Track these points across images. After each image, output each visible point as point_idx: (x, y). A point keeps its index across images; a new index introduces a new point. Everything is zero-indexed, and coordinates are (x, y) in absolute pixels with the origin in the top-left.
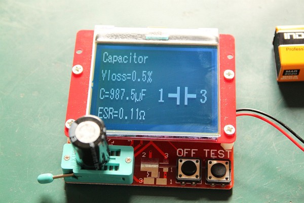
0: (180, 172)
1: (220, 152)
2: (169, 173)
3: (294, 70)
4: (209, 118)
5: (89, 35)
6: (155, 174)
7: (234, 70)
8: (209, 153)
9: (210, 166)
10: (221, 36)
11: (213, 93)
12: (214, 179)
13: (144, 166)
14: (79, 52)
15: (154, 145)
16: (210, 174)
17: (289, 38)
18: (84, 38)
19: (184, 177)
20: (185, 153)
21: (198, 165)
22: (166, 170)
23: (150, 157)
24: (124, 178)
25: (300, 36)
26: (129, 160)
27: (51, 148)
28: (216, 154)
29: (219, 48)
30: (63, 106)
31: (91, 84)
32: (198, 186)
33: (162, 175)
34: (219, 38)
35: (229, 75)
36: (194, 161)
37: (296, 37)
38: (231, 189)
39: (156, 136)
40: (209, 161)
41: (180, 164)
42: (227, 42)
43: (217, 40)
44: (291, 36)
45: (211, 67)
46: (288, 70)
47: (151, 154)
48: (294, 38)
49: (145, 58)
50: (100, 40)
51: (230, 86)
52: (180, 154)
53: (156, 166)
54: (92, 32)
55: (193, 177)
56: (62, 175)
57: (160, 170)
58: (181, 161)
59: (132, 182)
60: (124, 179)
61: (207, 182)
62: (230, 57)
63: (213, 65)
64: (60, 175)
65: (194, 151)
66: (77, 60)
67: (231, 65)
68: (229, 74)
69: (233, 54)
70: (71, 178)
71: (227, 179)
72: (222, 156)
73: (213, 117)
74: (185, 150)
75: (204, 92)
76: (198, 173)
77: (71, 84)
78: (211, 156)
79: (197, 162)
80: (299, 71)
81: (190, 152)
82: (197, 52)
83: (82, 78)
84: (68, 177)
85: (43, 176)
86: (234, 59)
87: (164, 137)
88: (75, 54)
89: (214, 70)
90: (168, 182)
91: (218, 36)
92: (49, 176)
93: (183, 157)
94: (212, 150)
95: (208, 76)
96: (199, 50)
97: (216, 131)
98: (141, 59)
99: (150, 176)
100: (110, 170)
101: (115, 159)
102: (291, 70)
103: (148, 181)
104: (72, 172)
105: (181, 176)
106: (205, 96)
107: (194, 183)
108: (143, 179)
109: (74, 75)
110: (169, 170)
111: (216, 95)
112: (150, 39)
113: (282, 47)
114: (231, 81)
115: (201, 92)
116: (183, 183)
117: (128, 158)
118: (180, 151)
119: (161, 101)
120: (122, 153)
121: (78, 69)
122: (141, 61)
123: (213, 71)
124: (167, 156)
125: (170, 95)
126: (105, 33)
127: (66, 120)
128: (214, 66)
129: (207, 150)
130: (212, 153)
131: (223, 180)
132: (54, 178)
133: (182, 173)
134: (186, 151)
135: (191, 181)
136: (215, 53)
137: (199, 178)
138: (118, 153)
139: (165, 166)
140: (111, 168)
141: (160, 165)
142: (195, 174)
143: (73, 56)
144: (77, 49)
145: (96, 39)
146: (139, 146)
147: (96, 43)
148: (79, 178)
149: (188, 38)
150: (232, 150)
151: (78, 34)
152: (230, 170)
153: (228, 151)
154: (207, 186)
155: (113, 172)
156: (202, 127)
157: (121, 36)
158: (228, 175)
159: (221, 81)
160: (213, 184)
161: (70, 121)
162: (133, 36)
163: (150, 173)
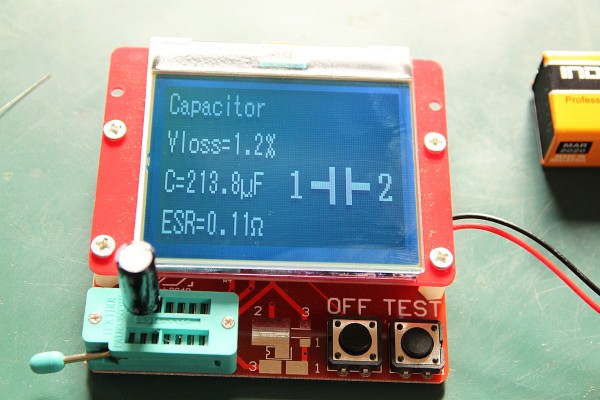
0: (337, 348)
1: (419, 305)
2: (311, 350)
3: (580, 143)
4: (400, 233)
5: (139, 57)
6: (283, 351)
7: (443, 131)
8: (395, 306)
9: (399, 334)
10: (417, 63)
11: (404, 181)
12: (408, 362)
13: (259, 335)
14: (117, 93)
15: (280, 291)
16: (399, 351)
17: (571, 77)
18: (126, 64)
19: (346, 358)
20: (345, 306)
21: (373, 331)
22: (305, 343)
23: (272, 314)
24: (218, 361)
25: (592, 73)
26: (228, 322)
28: (409, 308)
29: (413, 87)
31: (145, 161)
32: (373, 376)
33: (297, 354)
34: (412, 66)
35: (435, 144)
36: (366, 324)
37: (584, 75)
38: (443, 383)
39: (286, 272)
40: (396, 324)
41: (337, 331)
42: (429, 74)
43: (408, 70)
44: (575, 74)
45: (398, 127)
46: (569, 143)
47: (272, 309)
48: (582, 76)
49: (259, 106)
50: (162, 67)
51: (437, 166)
52: (333, 309)
53: (284, 334)
54: (145, 52)
55: (364, 359)
56: (84, 355)
57: (294, 343)
58: (338, 324)
59: (234, 368)
60: (217, 363)
61: (394, 368)
62: (435, 107)
63: (401, 122)
64: (79, 355)
65: (363, 303)
66: (113, 110)
67: (438, 123)
68: (434, 141)
69: (441, 100)
70: (103, 361)
71: (435, 361)
72: (422, 312)
73: (407, 231)
74: (345, 300)
75: (385, 179)
76: (374, 349)
77: (101, 161)
78: (400, 314)
79: (372, 325)
80: (590, 144)
81: (354, 305)
82: (367, 95)
83: (125, 147)
84: (100, 358)
85: (41, 358)
86: (442, 112)
87: (303, 273)
88: (109, 96)
89: (405, 132)
90: (311, 369)
91: (409, 63)
92: (56, 357)
93: (341, 316)
94: (400, 301)
95: (392, 145)
97: (415, 261)
98: (250, 108)
99: (272, 355)
100: (189, 343)
101: (199, 320)
102: (574, 143)
103: (268, 367)
104: (107, 349)
105: (338, 356)
107: (365, 371)
108: (258, 363)
109: (107, 141)
110: (313, 342)
111: (411, 184)
112: (268, 68)
114: (438, 157)
115: (381, 179)
116: (344, 370)
117: (228, 318)
118: (335, 302)
119: (297, 196)
120: (213, 308)
121: (117, 129)
122: (250, 112)
123: (402, 135)
124: (306, 314)
125: (316, 185)
126: (173, 53)
127: (93, 238)
128: (404, 125)
129: (390, 301)
130: (401, 308)
131: (428, 363)
132: (66, 362)
133: (340, 350)
134: (348, 303)
135: (359, 367)
136: (406, 95)
137: (376, 360)
138: (205, 308)
139: (303, 334)
140: (190, 340)
141: (292, 333)
142: (370, 352)
143: (105, 101)
144: (112, 86)
145: (154, 66)
146: (248, 291)
147: (154, 73)
148: (121, 362)
149: (347, 66)
150: (443, 300)
151: (113, 55)
152: (441, 342)
153: (435, 303)
154: (392, 377)
155: (196, 349)
156: (386, 252)
157: (207, 60)
158: (436, 353)
159: (419, 156)
160: (406, 373)
161: (100, 238)
162: (232, 61)
163: (272, 350)
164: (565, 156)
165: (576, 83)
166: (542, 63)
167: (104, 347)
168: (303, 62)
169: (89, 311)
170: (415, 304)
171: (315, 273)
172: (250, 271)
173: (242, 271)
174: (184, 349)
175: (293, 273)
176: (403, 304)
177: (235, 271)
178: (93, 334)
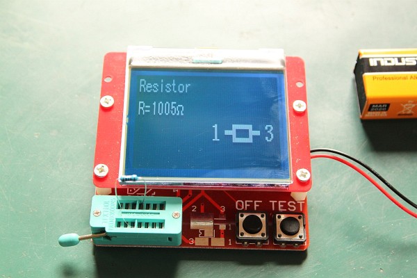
0: (241, 229)
1: (291, 204)
2: (226, 231)
3: (382, 105)
4: (278, 160)
5: (120, 58)
6: (210, 233)
7: (305, 100)
8: (276, 205)
9: (279, 221)
10: (288, 58)
11: (281, 129)
12: (284, 238)
13: (194, 224)
14: (108, 80)
15: (207, 197)
16: (279, 231)
17: (376, 64)
18: (113, 62)
19: (247, 235)
20: (246, 205)
21: (263, 220)
22: (223, 227)
23: (202, 211)
24: (171, 237)
25: (389, 62)
26: (176, 214)
27: (75, 202)
28: (285, 206)
29: (286, 73)
30: (90, 148)
31: (125, 120)
32: (264, 246)
33: (218, 234)
34: (285, 61)
35: (300, 107)
36: (259, 215)
37: (384, 63)
38: (306, 250)
39: (210, 185)
40: (277, 215)
41: (241, 219)
42: (296, 66)
43: (283, 63)
44: (379, 62)
45: (276, 97)
46: (375, 105)
47: (202, 207)
48: (382, 64)
50: (135, 64)
51: (301, 119)
52: (239, 207)
53: (210, 224)
54: (124, 55)
55: (258, 236)
56: (91, 235)
57: (216, 228)
58: (242, 216)
59: (180, 243)
60: (170, 239)
61: (276, 242)
62: (299, 85)
63: (279, 94)
64: (88, 235)
65: (257, 203)
66: (106, 90)
67: (302, 94)
68: (299, 106)
69: (303, 81)
70: (102, 239)
71: (301, 237)
72: (293, 208)
73: (282, 159)
74: (246, 202)
75: (269, 128)
76: (264, 230)
77: (99, 120)
78: (280, 209)
79: (262, 216)
80: (388, 105)
81: (252, 204)
82: (258, 79)
83: (113, 112)
84: (100, 237)
85: (65, 237)
86: (304, 87)
87: (220, 185)
88: (103, 82)
89: (281, 100)
90: (227, 242)
91: (284, 58)
92: (74, 236)
93: (244, 211)
94: (280, 202)
95: (273, 108)
96: (260, 76)
97: (287, 176)
99: (203, 235)
100: (153, 227)
101: (159, 213)
102: (379, 105)
103: (200, 242)
104: (105, 232)
105: (242, 234)
106: (271, 133)
107: (259, 243)
108: (194, 239)
109: (103, 109)
110: (227, 227)
111: (284, 131)
112: (198, 63)
113: (367, 76)
114: (302, 115)
115: (266, 128)
116: (246, 243)
117: (176, 212)
118: (240, 203)
119: (216, 139)
120: (167, 207)
121: (108, 101)
123: (280, 102)
124: (223, 210)
125: (227, 132)
126: (141, 56)
127: (95, 166)
128: (281, 96)
129: (273, 202)
130: (280, 206)
131: (296, 238)
132: (80, 239)
133: (243, 231)
134: (248, 203)
135: (255, 241)
136: (281, 79)
137: (265, 236)
138: (162, 207)
139: (222, 222)
140: (154, 225)
141: (215, 222)
142: (261, 232)
143: (101, 85)
144: (105, 76)
145: (130, 63)
146: (188, 197)
147: (130, 67)
148: (113, 239)
149: (246, 61)
150: (305, 201)
151: (105, 57)
152: (304, 226)
153: (301, 203)
154: (275, 247)
155: (157, 230)
156: (270, 171)
157: (162, 59)
158: (301, 232)
159: (290, 114)
160: (283, 244)
161: (100, 166)
162: (177, 59)
163: (203, 232)
164: (374, 113)
165: (379, 68)
166: (358, 57)
167: (102, 230)
168: (219, 60)
169: (93, 209)
170: (289, 203)
171: (228, 185)
172: (189, 184)
173: (185, 184)
174: (150, 230)
175: (215, 185)
176: (281, 204)
177: (180, 184)
178: (96, 223)
